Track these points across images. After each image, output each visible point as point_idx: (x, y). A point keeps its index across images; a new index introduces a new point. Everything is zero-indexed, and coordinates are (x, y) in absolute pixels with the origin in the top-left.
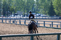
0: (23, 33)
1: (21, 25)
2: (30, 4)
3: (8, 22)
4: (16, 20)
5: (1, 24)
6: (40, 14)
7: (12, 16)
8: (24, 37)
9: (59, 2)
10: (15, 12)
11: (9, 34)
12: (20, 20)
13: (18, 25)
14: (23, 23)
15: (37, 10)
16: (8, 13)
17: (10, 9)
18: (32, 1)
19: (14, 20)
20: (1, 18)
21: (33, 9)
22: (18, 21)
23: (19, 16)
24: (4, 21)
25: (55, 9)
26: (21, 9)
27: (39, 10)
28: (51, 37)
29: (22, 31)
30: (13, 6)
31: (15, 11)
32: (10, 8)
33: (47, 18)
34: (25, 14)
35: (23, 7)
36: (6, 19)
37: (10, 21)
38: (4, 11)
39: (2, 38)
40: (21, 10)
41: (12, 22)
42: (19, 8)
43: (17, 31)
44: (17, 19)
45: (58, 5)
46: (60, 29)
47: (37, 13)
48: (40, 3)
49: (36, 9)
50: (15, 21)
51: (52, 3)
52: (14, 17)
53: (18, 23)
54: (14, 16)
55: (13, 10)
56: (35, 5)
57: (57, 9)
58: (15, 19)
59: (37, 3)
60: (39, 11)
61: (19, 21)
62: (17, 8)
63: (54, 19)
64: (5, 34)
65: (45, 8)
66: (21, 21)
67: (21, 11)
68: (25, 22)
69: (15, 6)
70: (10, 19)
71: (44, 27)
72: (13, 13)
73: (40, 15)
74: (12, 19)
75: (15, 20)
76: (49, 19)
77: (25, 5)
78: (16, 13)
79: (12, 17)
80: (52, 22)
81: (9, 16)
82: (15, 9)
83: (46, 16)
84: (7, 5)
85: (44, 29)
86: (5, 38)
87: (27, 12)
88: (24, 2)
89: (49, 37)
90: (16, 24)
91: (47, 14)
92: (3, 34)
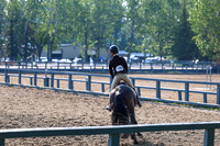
0: (80, 124)
1: (75, 93)
2: (105, 17)
3: (26, 81)
4: (56, 77)
5: (3, 89)
6: (142, 55)
7: (40, 62)
8: (85, 139)
9: (213, 10)
10: (52, 45)
11: (32, 125)
12: (70, 75)
13: (62, 95)
14: (80, 86)
15: (132, 40)
16: (26, 48)
17: (36, 36)
18: (115, 6)
19: (49, 76)
20: (4, 67)
21: (116, 37)
22: (63, 77)
23: (69, 61)
24: (14, 79)
25: (196, 34)
26: (75, 34)
27: (140, 38)
28: (183, 138)
29: (80, 113)
30: (44, 26)
31: (52, 43)
32: (33, 32)
33: (167, 68)
34: (89, 53)
35: (80, 30)
36: (20, 72)
37: (36, 78)
38: (12, 41)
39: (7, 141)
40: (73, 38)
41: (41, 84)
42: (65, 32)
43: (61, 116)
44: (59, 71)
45: (209, 20)
46: (214, 107)
47: (131, 51)
48: (141, 13)
49: (128, 36)
50: (53, 79)
51: (185, 15)
52: (49, 66)
53: (64, 86)
54: (50, 61)
55: (46, 40)
56: (126, 22)
57: (204, 37)
58: (53, 72)
59: (133, 15)
60: (141, 44)
61: (67, 77)
62: (60, 31)
63: (194, 72)
64: (15, 126)
65: (160, 32)
66: (74, 78)
67: (74, 44)
68: (89, 84)
69: (53, 23)
70: (36, 72)
71: (159, 100)
72: (45, 49)
73: (144, 58)
74: (42, 72)
75: (53, 75)
76: (174, 72)
77: (89, 21)
78: (56, 48)
79: (43, 64)
80: (187, 84)
81: (29, 61)
82: (53, 35)
83: (163, 63)
84: (24, 20)
85: (156, 110)
86: (18, 140)
87: (95, 45)
88: (85, 11)
89: (177, 137)
90: (57, 91)
91: (167, 54)
92: (8, 127)
